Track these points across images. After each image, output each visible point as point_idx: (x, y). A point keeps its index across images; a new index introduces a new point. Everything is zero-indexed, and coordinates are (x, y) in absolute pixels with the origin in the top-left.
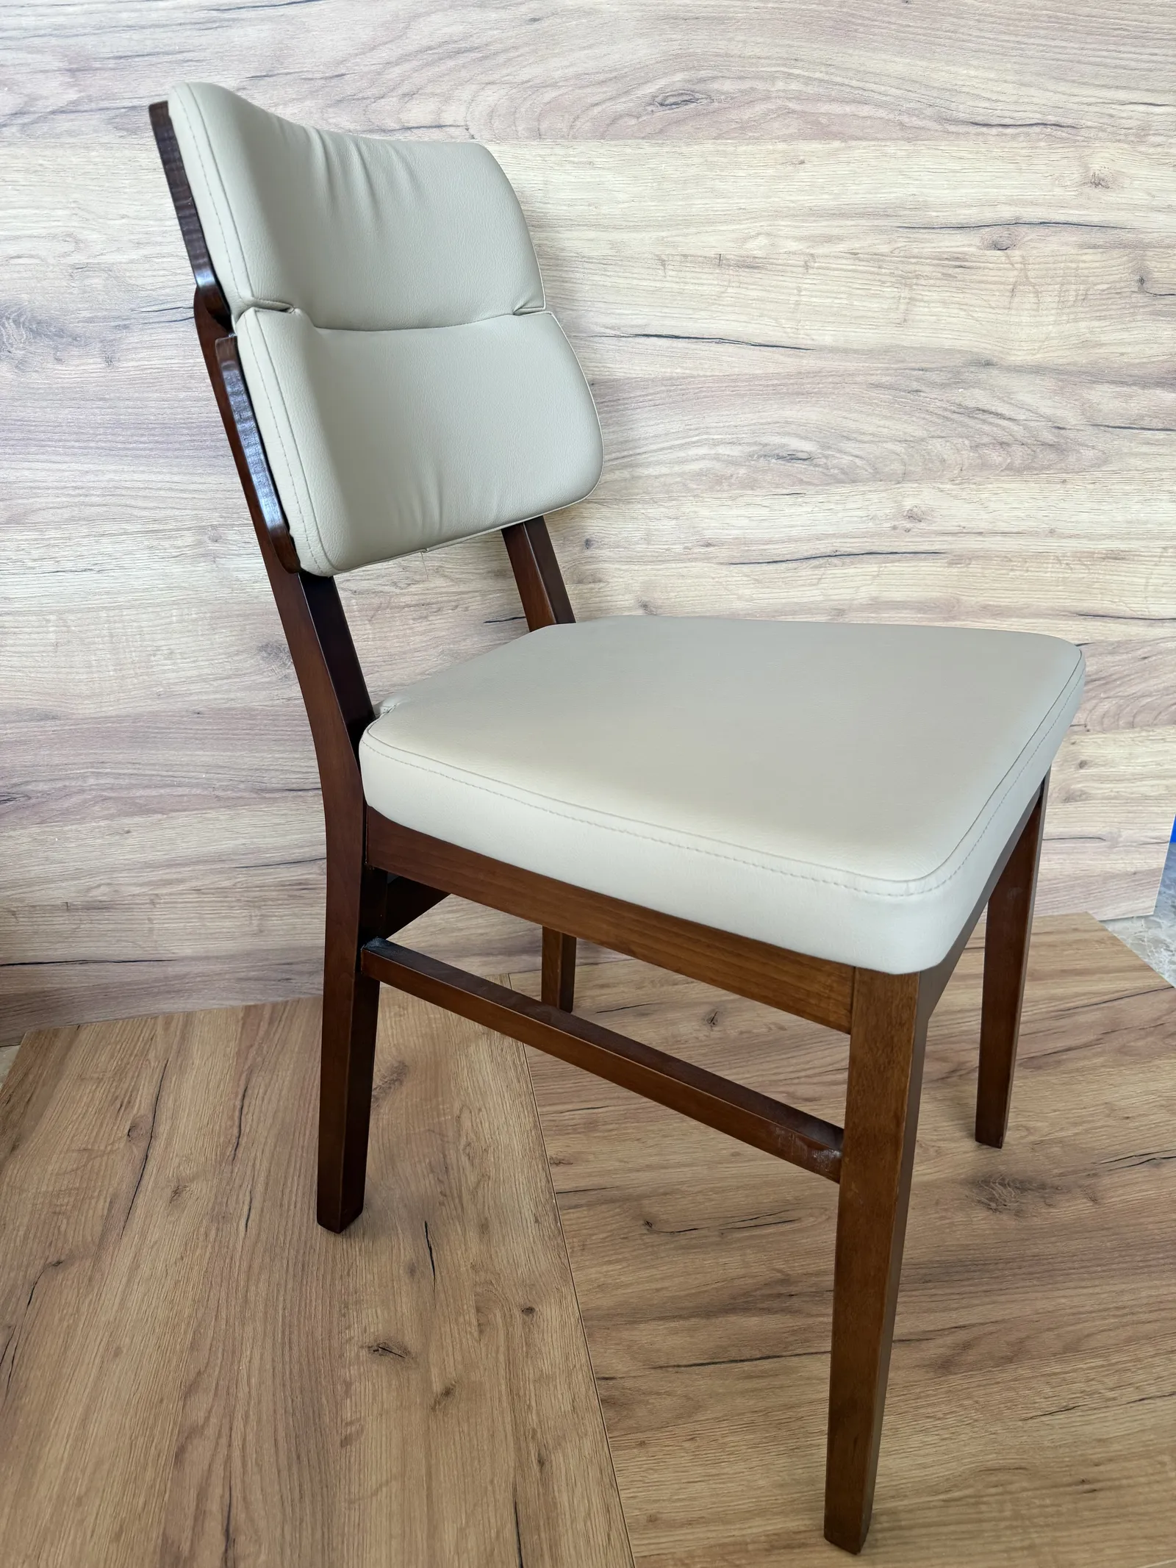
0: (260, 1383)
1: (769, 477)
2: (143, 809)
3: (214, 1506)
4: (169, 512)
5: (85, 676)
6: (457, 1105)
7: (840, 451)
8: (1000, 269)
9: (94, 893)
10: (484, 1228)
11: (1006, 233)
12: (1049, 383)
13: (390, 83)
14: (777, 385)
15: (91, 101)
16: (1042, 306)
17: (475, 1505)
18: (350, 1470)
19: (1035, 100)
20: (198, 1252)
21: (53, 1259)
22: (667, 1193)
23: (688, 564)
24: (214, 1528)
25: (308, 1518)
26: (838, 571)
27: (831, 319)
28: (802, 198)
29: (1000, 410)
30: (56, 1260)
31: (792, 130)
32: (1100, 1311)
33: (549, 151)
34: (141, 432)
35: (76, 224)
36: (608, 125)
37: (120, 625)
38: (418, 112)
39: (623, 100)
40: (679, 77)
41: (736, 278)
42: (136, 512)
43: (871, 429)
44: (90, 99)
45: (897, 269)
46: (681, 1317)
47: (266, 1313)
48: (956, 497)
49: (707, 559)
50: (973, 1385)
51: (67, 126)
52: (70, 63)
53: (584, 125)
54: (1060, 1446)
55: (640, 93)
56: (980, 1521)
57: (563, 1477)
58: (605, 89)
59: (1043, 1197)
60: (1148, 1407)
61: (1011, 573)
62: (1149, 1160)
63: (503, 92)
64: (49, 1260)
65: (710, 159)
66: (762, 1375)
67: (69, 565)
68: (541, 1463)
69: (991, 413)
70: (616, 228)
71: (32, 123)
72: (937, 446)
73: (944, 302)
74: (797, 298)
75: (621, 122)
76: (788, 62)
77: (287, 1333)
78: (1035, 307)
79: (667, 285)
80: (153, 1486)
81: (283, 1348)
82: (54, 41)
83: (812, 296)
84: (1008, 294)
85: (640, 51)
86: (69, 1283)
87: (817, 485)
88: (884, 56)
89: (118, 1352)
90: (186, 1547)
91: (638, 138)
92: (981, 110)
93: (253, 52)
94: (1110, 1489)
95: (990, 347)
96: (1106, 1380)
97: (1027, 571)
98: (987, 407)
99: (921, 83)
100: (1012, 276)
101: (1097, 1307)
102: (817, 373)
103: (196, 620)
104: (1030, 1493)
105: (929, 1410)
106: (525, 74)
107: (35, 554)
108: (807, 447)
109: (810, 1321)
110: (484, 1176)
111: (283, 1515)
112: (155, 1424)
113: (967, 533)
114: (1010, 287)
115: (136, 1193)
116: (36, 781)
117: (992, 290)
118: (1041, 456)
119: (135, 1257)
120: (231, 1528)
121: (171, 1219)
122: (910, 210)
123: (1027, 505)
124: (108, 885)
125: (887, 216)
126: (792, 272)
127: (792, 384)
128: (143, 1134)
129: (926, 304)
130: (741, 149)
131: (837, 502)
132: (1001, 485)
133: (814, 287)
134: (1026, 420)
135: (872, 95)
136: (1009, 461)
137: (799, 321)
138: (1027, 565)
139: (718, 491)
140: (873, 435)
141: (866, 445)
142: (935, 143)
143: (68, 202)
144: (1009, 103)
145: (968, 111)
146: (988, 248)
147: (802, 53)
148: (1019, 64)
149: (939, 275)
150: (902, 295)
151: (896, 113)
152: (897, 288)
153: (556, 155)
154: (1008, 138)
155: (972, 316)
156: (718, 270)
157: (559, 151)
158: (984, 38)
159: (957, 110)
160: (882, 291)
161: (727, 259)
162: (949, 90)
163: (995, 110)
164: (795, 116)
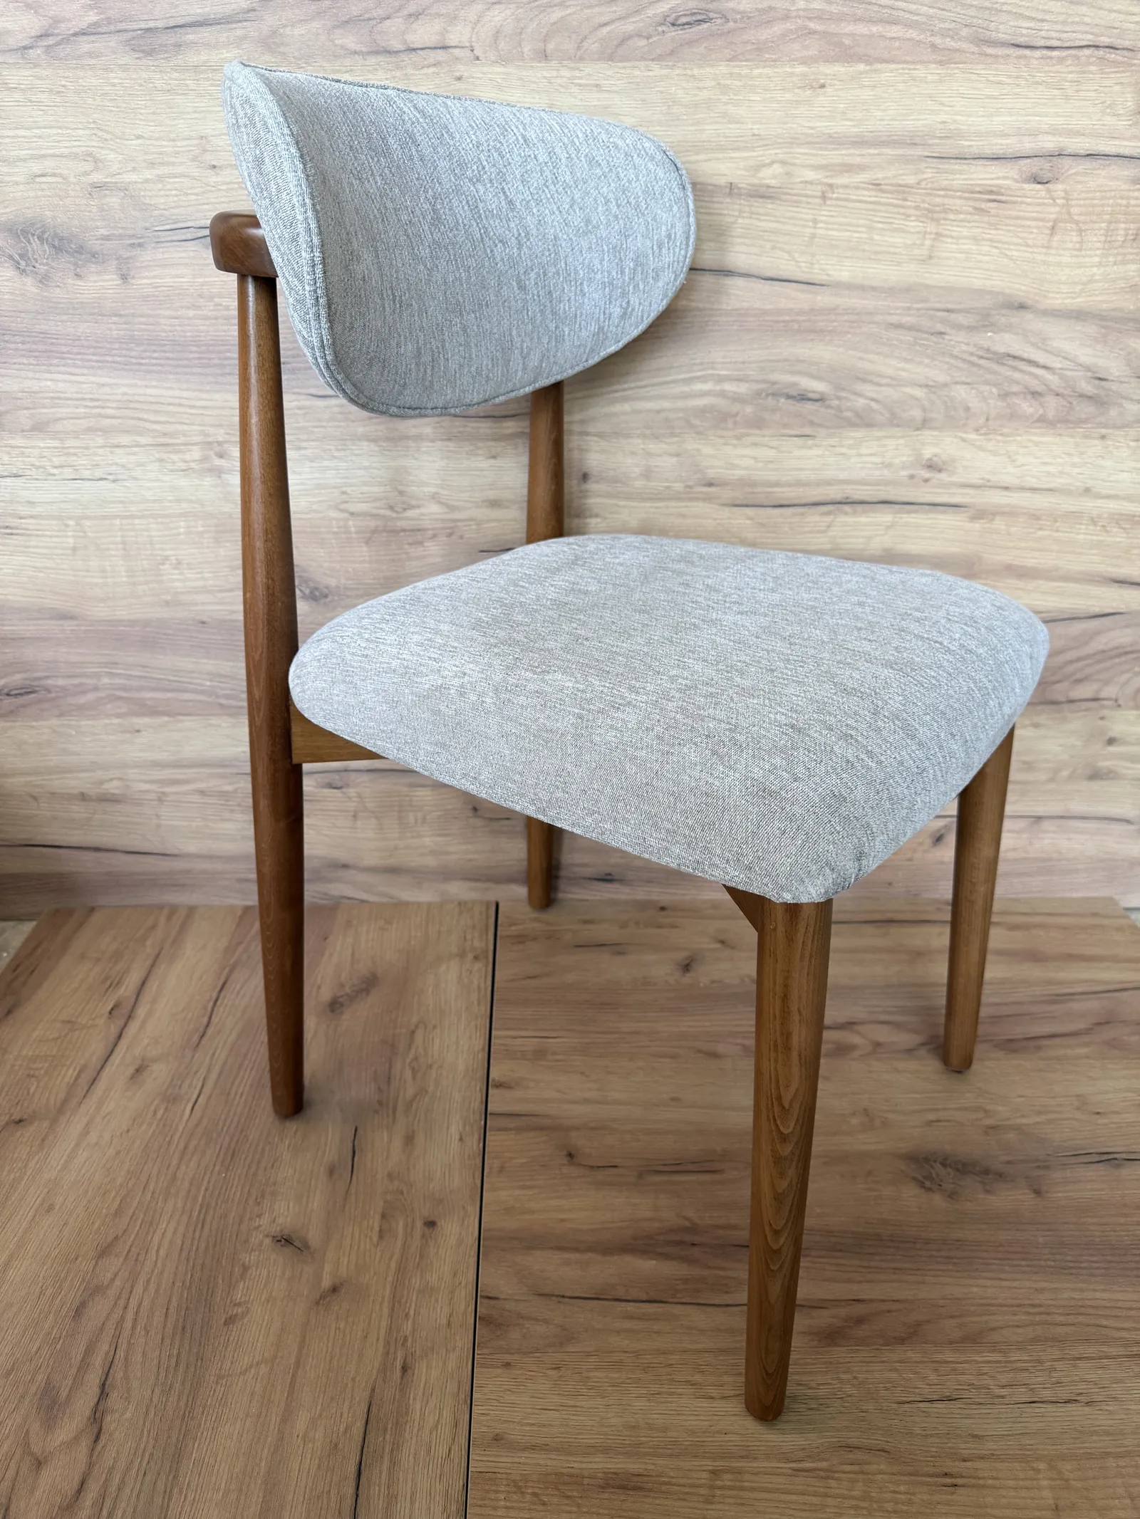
0: (168, 1255)
1: (777, 417)
2: (153, 711)
3: (98, 1362)
4: (180, 427)
5: (100, 581)
6: (414, 1020)
7: (856, 394)
8: (1039, 205)
9: (106, 786)
10: (409, 1140)
11: (1047, 166)
12: (1091, 329)
13: (396, 4)
14: (788, 321)
15: (110, 23)
16: (1084, 247)
17: (332, 1399)
18: (226, 1348)
19: (1087, 20)
20: (144, 1127)
21: (16, 1117)
22: (596, 1128)
23: (689, 504)
24: (93, 1380)
25: (177, 1386)
26: (850, 520)
27: (849, 254)
28: (820, 124)
29: (1032, 357)
30: (19, 1118)
31: (810, 53)
32: (1012, 1306)
33: (555, 73)
34: (154, 348)
35: (95, 144)
36: (618, 46)
37: (133, 534)
38: (423, 33)
39: (634, 20)
41: (747, 209)
42: (147, 425)
43: (890, 372)
44: (109, 21)
45: (923, 202)
46: (576, 1250)
47: (189, 1191)
48: (981, 448)
49: (708, 499)
50: (857, 1359)
51: (86, 47)
53: (592, 45)
54: (931, 1436)
55: (650, 12)
56: (826, 1495)
57: (422, 1385)
58: (615, 8)
59: (982, 1182)
60: (1037, 1410)
61: (1040, 533)
62: (1109, 1159)
63: (508, 12)
64: (13, 1117)
65: (722, 82)
66: (641, 1318)
67: (86, 474)
68: (405, 1369)
69: (1023, 360)
71: (58, 44)
72: (961, 392)
73: (975, 239)
74: (812, 231)
75: (630, 42)
77: (203, 1211)
78: (1078, 246)
80: (49, 1333)
81: (196, 1226)
83: (827, 229)
84: (1048, 232)
86: (25, 1140)
87: (828, 427)
89: (50, 1209)
90: (64, 1394)
91: (646, 59)
92: (1024, 28)
94: (973, 1486)
95: (1023, 288)
96: (999, 1376)
97: (1057, 531)
98: (1018, 354)
100: (1052, 212)
101: (1009, 1302)
102: (832, 310)
103: (202, 532)
104: (885, 1477)
107: (56, 461)
108: (820, 387)
109: (706, 1272)
110: (422, 1091)
111: (157, 1379)
112: (65, 1279)
113: (991, 487)
114: (1051, 224)
115: (102, 1067)
116: (56, 676)
117: (1029, 227)
118: (1078, 408)
119: (87, 1124)
120: (108, 1383)
121: (129, 1094)
122: (941, 138)
123: (1059, 460)
124: (120, 779)
125: (915, 144)
126: (809, 203)
127: (804, 321)
128: (123, 1014)
129: (954, 241)
130: (756, 72)
131: (850, 447)
132: (1031, 438)
133: (832, 220)
134: (1062, 369)
135: (902, 13)
136: (1041, 412)
137: (813, 255)
138: (1058, 524)
139: (723, 429)
140: (891, 377)
141: (883, 388)
142: (970, 66)
143: (88, 122)
144: (1056, 23)
145: (1009, 31)
146: (1028, 181)
149: (970, 210)
150: (928, 230)
151: (928, 34)
152: (922, 222)
153: (562, 77)
154: (1054, 61)
155: (1006, 255)
156: (728, 200)
157: (565, 73)
159: (997, 31)
160: (906, 226)
161: (738, 188)
162: (988, 9)
163: (1040, 30)
164: (817, 37)
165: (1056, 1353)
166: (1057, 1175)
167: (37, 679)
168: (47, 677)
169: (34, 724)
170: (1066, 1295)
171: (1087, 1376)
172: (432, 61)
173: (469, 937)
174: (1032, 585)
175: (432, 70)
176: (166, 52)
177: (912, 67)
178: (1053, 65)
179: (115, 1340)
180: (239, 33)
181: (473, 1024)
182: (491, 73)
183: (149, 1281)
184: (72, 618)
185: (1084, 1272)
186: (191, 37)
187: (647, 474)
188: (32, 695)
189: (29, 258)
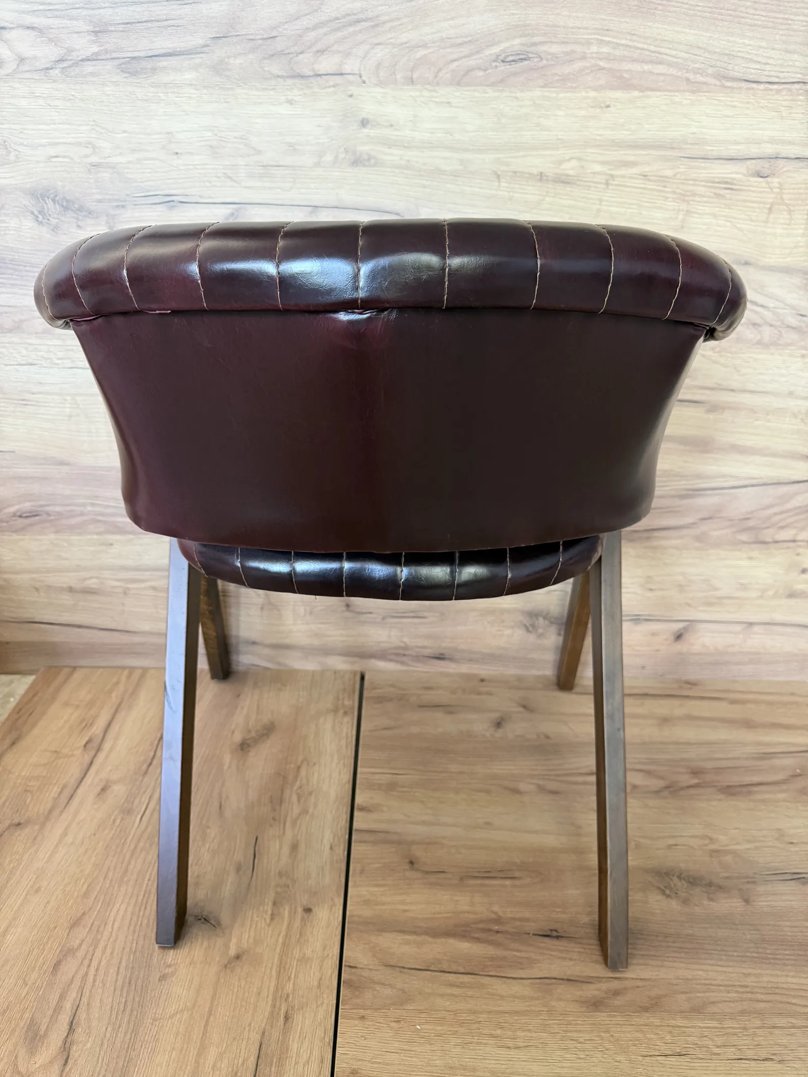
0: (119, 928)
3: (68, 1005)
5: (88, 438)
6: (300, 758)
8: (761, 192)
9: (87, 582)
10: (294, 847)
11: (767, 165)
12: (797, 280)
13: (308, 43)
15: (107, 52)
16: (793, 222)
17: (234, 1039)
18: (159, 998)
19: (797, 64)
20: (106, 832)
21: (16, 821)
22: (430, 843)
24: (64, 1020)
25: (124, 1026)
28: (607, 133)
30: (17, 823)
31: (601, 82)
32: (727, 986)
33: (418, 93)
35: (94, 136)
36: (464, 76)
38: (326, 64)
39: (475, 58)
40: (517, 41)
41: (552, 190)
44: (106, 51)
45: (678, 188)
46: (414, 933)
47: (137, 881)
48: (715, 362)
50: (614, 1022)
51: (91, 69)
52: (94, 27)
53: (446, 75)
55: (487, 52)
57: (298, 1031)
58: (463, 50)
59: (707, 892)
60: (744, 1066)
61: (756, 423)
62: (798, 878)
63: (387, 50)
64: (14, 822)
65: (537, 102)
66: (460, 986)
68: (286, 1018)
70: (465, 150)
71: (70, 67)
73: (714, 216)
74: (598, 206)
75: (472, 73)
76: (601, 32)
77: (146, 895)
78: (788, 222)
79: (501, 193)
80: (34, 984)
81: (141, 906)
82: (85, 12)
83: (610, 205)
84: (767, 211)
85: (489, 22)
86: (21, 838)
88: (677, 28)
89: (38, 890)
90: (43, 1028)
91: (483, 85)
92: (752, 70)
93: (214, 20)
95: (748, 250)
96: (715, 1039)
97: (769, 421)
99: (705, 49)
100: (770, 198)
101: (725, 983)
105: (575, 1035)
106: (404, 37)
109: (506, 953)
110: (305, 811)
111: (110, 1019)
112: (47, 942)
113: (721, 389)
114: (768, 206)
115: (77, 787)
116: (54, 505)
117: (753, 208)
118: (785, 335)
119: (66, 829)
120: (75, 1022)
121: (96, 807)
122: (691, 144)
123: (771, 372)
124: (97, 578)
125: (673, 148)
126: (596, 187)
128: (94, 747)
129: (700, 216)
130: (561, 95)
132: (751, 354)
133: (613, 199)
134: (774, 308)
135: (666, 57)
136: (759, 337)
138: (769, 417)
142: (712, 94)
143: (89, 121)
144: (775, 65)
145: (741, 71)
146: (753, 175)
147: (612, 25)
148: (785, 35)
149: (712, 195)
150: (681, 208)
151: (684, 71)
152: (677, 202)
153: (423, 96)
154: (774, 92)
155: (735, 226)
156: (539, 184)
157: (426, 93)
158: (758, 15)
159: (733, 70)
160: (666, 205)
161: (546, 176)
162: (727, 55)
163: (765, 70)
164: (604, 72)
165: (758, 1023)
166: (761, 889)
167: (41, 506)
168: (48, 505)
169: (38, 537)
170: (765, 979)
171: (779, 1041)
172: (331, 83)
173: (341, 697)
174: (749, 459)
175: (331, 90)
176: (145, 74)
177: (673, 94)
178: (773, 95)
179: (81, 990)
180: (198, 61)
181: (342, 762)
182: (373, 93)
183: (105, 947)
184: (68, 464)
185: (778, 962)
186: (164, 64)
188: (37, 518)
189: (45, 214)
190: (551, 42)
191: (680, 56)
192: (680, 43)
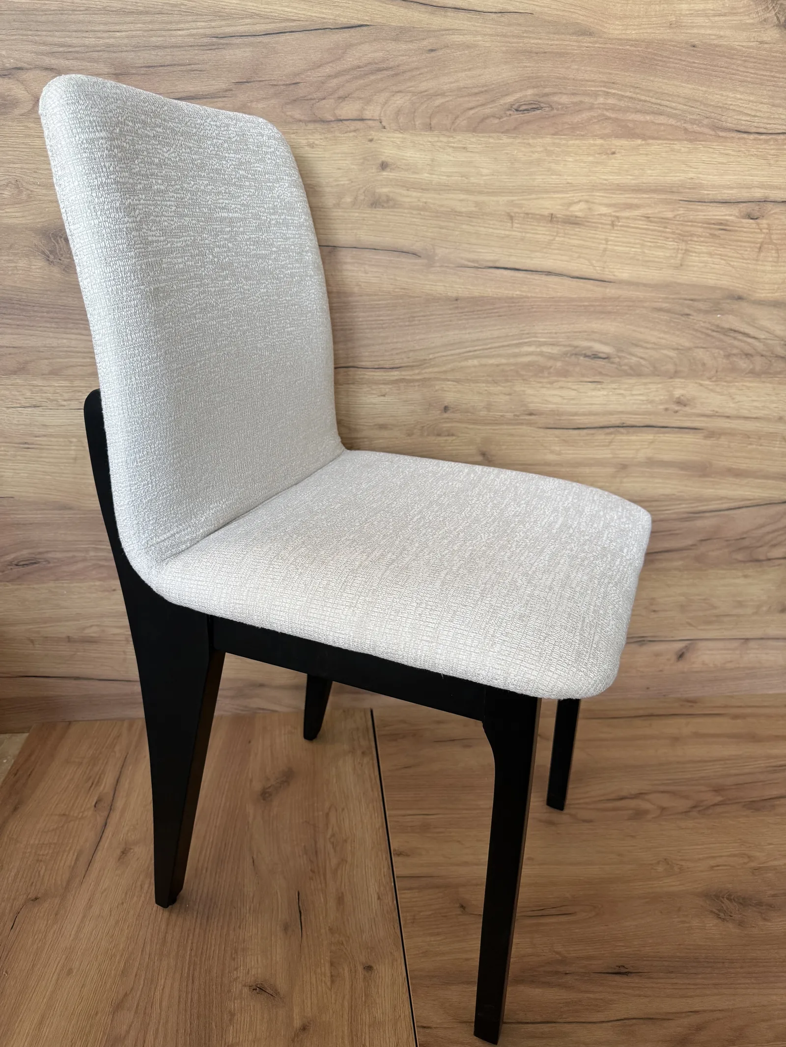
0: (169, 1007)
1: (577, 369)
6: (327, 805)
7: (630, 354)
8: (752, 233)
9: (87, 631)
10: (340, 900)
11: (757, 208)
13: (330, 90)
14: (587, 306)
16: (780, 260)
20: (135, 898)
21: (32, 895)
23: (516, 427)
26: (624, 438)
27: (628, 262)
28: (611, 177)
29: (746, 331)
30: (34, 898)
31: (607, 131)
33: (436, 139)
36: (479, 123)
38: (348, 109)
39: (491, 106)
40: (530, 92)
41: (562, 231)
43: (654, 340)
45: (677, 229)
47: (178, 952)
48: (712, 390)
49: (529, 424)
53: (462, 122)
55: (502, 102)
58: (478, 98)
59: (760, 912)
61: (750, 447)
63: (407, 98)
64: (30, 896)
65: (548, 148)
66: (542, 1036)
69: (740, 333)
70: (480, 193)
72: (700, 354)
73: (710, 254)
74: (605, 246)
75: (487, 121)
76: (607, 84)
78: (775, 260)
79: (514, 233)
81: (188, 981)
82: (106, 55)
83: (615, 245)
84: (757, 250)
85: (503, 73)
86: (42, 914)
87: (611, 377)
88: (676, 83)
89: (70, 971)
91: (498, 132)
92: (743, 122)
93: (238, 66)
95: (741, 286)
97: (761, 445)
98: (737, 329)
99: (701, 102)
100: (760, 237)
102: (616, 299)
106: (423, 86)
107: (66, 396)
108: (606, 349)
109: (580, 996)
110: (343, 861)
112: (90, 1032)
113: (719, 416)
114: (758, 245)
115: (95, 851)
116: (55, 551)
117: (745, 247)
118: (775, 365)
119: (90, 898)
121: (118, 872)
122: (689, 188)
123: (764, 399)
124: (97, 626)
125: (673, 192)
126: (602, 228)
127: (598, 306)
128: (106, 806)
129: (697, 255)
130: (571, 142)
131: (626, 390)
132: (745, 384)
133: (619, 239)
134: (764, 339)
135: (665, 109)
136: (751, 367)
137: (605, 262)
138: (761, 441)
139: (540, 377)
140: (654, 343)
141: (648, 351)
142: (708, 143)
144: (763, 118)
145: (734, 122)
146: (744, 217)
147: (617, 79)
148: (772, 91)
149: (708, 234)
150: (680, 247)
151: (682, 122)
152: (676, 242)
153: (441, 142)
154: (762, 142)
155: (729, 264)
156: (550, 225)
157: (444, 139)
158: (747, 72)
159: (726, 122)
160: (666, 244)
161: (557, 217)
162: (721, 107)
163: (754, 122)
164: (610, 121)
167: (40, 553)
168: (47, 552)
169: (35, 586)
172: (352, 128)
173: (356, 737)
174: (745, 481)
175: (352, 134)
177: (672, 143)
178: (762, 145)
181: (371, 806)
182: (393, 138)
184: (70, 509)
187: (489, 407)
188: (37, 565)
189: (57, 254)
190: (560, 93)
191: (678, 108)
192: (679, 96)
